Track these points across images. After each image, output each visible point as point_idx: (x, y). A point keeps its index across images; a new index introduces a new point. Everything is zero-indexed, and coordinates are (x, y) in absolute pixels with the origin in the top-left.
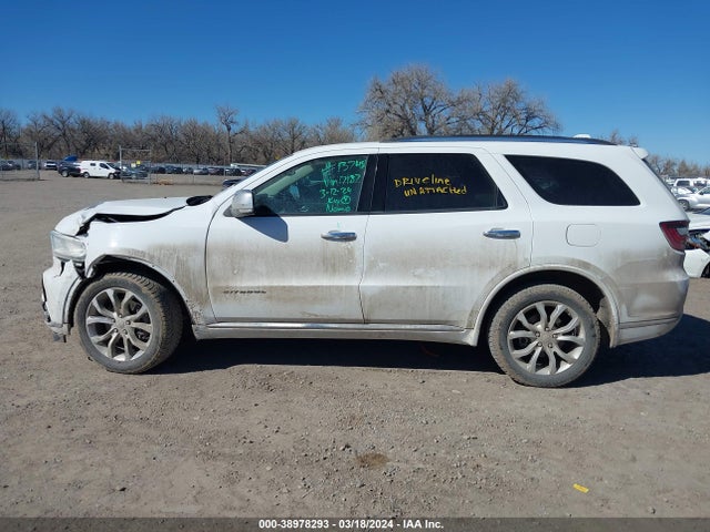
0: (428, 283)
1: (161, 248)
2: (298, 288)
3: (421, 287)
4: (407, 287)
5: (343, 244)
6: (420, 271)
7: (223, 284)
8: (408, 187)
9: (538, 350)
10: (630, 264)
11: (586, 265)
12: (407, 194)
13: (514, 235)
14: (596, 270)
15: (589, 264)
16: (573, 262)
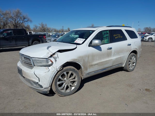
1: (80, 57)
5: (110, 50)
6: (120, 54)
7: (91, 64)
12: (116, 38)
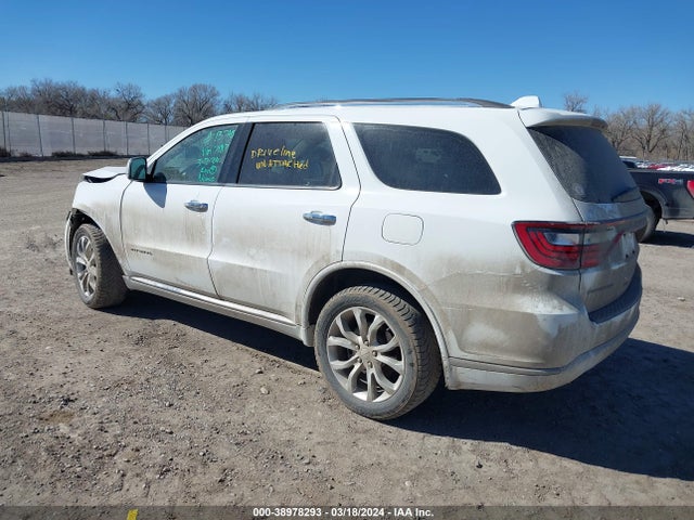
0: (258, 266)
2: (169, 253)
3: (252, 269)
4: (242, 267)
5: (198, 214)
6: (253, 251)
7: (130, 242)
8: (261, 158)
9: (357, 366)
10: (460, 276)
11: (400, 269)
12: (258, 166)
13: (330, 221)
14: (412, 277)
15: (404, 268)
16: (385, 262)
